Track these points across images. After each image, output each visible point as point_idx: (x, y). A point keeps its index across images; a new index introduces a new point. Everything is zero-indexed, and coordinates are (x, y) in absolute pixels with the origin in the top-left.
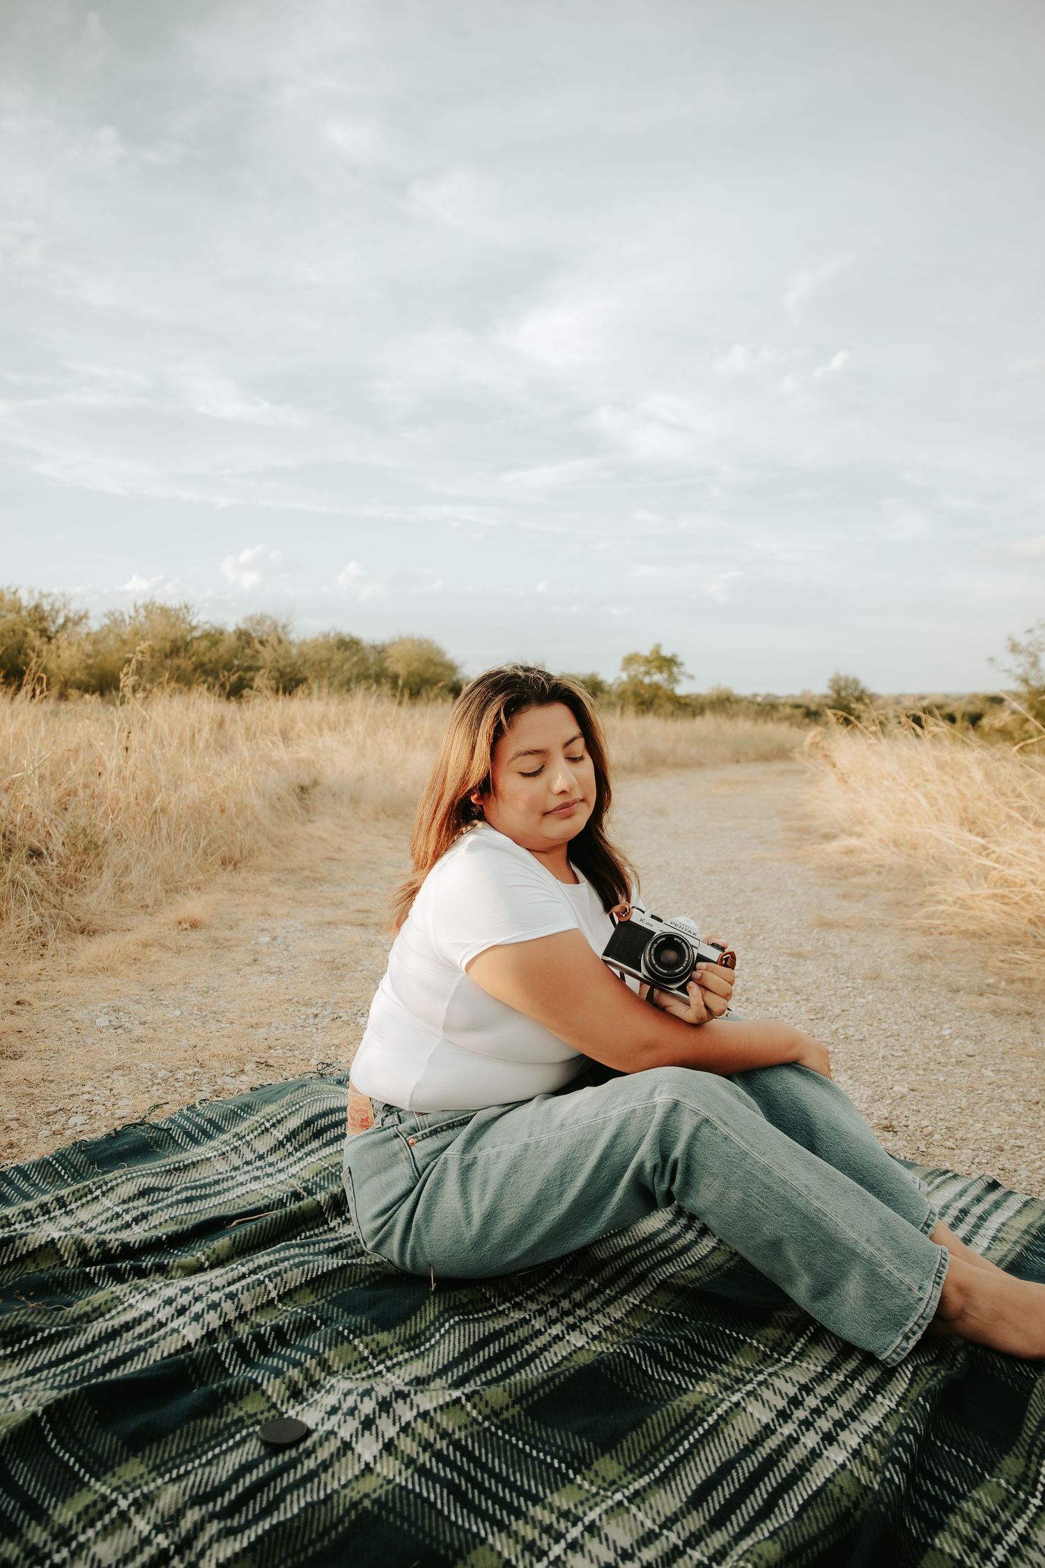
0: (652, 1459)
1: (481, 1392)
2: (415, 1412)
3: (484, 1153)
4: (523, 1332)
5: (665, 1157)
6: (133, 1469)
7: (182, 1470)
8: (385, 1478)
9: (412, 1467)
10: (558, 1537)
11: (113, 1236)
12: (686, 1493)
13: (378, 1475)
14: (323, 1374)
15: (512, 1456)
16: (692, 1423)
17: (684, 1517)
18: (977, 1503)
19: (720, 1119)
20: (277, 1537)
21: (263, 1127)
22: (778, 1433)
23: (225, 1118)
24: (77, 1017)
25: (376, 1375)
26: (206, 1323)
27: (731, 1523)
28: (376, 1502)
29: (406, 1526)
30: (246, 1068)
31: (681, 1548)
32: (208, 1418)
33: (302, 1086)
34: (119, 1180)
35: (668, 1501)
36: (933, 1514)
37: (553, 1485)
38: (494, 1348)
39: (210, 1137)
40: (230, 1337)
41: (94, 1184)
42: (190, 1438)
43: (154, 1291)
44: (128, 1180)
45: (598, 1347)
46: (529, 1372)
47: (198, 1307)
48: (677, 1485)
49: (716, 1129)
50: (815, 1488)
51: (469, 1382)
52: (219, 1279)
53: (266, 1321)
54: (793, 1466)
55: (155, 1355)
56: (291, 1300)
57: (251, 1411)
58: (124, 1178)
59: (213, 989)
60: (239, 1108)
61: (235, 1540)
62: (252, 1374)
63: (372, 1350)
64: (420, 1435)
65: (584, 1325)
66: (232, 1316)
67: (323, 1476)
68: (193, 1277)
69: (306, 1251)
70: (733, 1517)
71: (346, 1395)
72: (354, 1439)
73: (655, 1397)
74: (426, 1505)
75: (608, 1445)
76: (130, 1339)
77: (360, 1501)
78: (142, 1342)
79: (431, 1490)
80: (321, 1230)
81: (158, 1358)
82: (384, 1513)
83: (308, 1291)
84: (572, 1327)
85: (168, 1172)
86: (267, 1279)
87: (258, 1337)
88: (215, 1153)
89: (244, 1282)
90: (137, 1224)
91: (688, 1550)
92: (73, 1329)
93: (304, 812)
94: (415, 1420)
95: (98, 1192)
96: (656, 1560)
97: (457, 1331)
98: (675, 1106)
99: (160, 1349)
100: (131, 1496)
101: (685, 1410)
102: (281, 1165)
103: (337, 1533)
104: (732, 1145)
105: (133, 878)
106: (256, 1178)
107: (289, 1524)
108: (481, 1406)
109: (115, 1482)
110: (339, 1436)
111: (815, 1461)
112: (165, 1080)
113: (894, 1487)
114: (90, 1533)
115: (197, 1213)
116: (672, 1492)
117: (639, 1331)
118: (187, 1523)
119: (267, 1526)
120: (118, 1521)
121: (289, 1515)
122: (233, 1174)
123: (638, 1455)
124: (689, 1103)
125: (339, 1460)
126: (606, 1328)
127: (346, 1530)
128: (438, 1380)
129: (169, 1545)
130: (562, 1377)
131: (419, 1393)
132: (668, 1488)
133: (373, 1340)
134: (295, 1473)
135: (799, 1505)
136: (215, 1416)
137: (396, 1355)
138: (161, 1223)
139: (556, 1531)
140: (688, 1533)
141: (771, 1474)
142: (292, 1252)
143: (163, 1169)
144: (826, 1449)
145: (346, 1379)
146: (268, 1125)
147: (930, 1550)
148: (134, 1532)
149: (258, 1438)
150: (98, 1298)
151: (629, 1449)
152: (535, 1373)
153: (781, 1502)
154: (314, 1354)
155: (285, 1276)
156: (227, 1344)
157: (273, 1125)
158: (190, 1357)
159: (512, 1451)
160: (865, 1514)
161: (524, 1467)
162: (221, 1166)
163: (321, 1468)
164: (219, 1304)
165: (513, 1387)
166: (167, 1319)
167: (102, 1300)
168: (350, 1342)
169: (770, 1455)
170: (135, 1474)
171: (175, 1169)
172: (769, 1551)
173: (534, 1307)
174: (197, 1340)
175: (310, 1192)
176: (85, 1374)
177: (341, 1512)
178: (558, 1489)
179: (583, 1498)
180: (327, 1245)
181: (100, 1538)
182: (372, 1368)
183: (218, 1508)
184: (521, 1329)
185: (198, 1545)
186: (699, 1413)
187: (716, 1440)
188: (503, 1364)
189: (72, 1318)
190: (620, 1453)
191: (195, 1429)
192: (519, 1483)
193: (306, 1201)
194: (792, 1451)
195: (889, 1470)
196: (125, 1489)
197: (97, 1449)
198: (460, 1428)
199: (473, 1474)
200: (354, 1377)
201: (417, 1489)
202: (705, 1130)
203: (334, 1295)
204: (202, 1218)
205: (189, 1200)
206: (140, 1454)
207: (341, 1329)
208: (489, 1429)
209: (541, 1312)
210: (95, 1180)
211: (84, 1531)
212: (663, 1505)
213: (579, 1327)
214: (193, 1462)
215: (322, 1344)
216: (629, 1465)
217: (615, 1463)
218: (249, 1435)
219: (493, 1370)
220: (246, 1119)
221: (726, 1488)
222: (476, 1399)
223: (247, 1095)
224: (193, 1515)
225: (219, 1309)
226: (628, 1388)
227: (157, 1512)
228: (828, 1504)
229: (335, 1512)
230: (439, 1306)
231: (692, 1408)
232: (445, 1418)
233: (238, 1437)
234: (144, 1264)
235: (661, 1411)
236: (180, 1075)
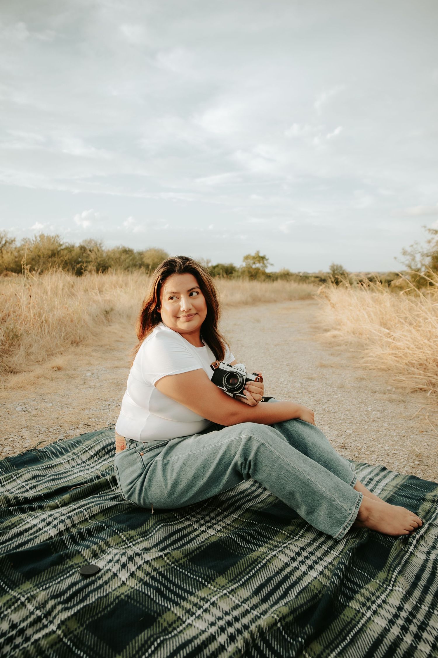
0: (240, 577)
1: (171, 553)
2: (143, 561)
3: (172, 458)
4: (189, 529)
5: (246, 459)
6: (27, 586)
7: (47, 586)
8: (130, 587)
9: (142, 582)
10: (200, 607)
11: (21, 495)
12: (252, 590)
13: (128, 586)
14: (107, 547)
15: (183, 577)
16: (256, 563)
17: (251, 599)
18: (367, 589)
19: (269, 443)
20: (86, 610)
21: (85, 450)
22: (290, 566)
23: (69, 447)
24: (8, 407)
25: (128, 547)
26: (59, 528)
27: (270, 600)
28: (127, 596)
29: (138, 605)
30: (79, 427)
31: (249, 610)
32: (59, 565)
33: (102, 433)
34: (24, 472)
35: (245, 593)
36: (350, 594)
37: (199, 588)
38: (177, 536)
39: (63, 454)
40: (69, 533)
41: (13, 474)
42: (51, 573)
43: (37, 516)
44: (28, 472)
45: (220, 535)
46: (191, 545)
47: (55, 522)
48: (249, 587)
49: (267, 448)
50: (304, 586)
51: (166, 549)
52: (64, 511)
53: (83, 527)
54: (296, 578)
55: (37, 541)
56: (95, 518)
57: (76, 562)
58: (26, 471)
59: (66, 395)
60: (75, 442)
61: (69, 611)
62: (77, 548)
63: (127, 537)
64: (145, 570)
65: (215, 526)
66: (70, 525)
67: (105, 587)
68: (54, 510)
69: (101, 499)
70: (271, 598)
71: (115, 555)
72: (118, 572)
73: (242, 553)
74: (147, 597)
75: (222, 572)
76: (27, 535)
77: (120, 596)
78: (32, 537)
79: (149, 591)
80: (108, 491)
81: (39, 543)
82: (129, 600)
83: (102, 515)
84: (209, 527)
85: (45, 469)
86: (84, 510)
87: (80, 533)
88: (65, 461)
89: (75, 512)
90: (31, 490)
91: (252, 611)
92: (4, 532)
93: (107, 322)
94: (143, 564)
95: (15, 477)
96: (239, 615)
97: (162, 530)
98: (250, 439)
99: (40, 539)
100: (26, 596)
101: (253, 558)
102: (92, 465)
103: (110, 608)
104: (273, 454)
105: (34, 349)
106: (82, 471)
107: (90, 605)
108: (171, 558)
109: (20, 591)
110: (112, 571)
111: (305, 576)
112: (45, 432)
113: (334, 585)
114: (9, 611)
115: (56, 485)
116: (247, 589)
117: (237, 528)
118: (49, 606)
119: (82, 606)
120: (20, 606)
121: (91, 602)
122: (72, 469)
123: (234, 576)
124: (255, 437)
125: (112, 580)
126: (223, 527)
127: (114, 607)
128: (154, 549)
129: (41, 614)
130: (204, 546)
131: (145, 554)
132: (245, 588)
133: (128, 534)
134: (94, 586)
135: (297, 593)
136: (62, 565)
137: (137, 539)
138: (41, 489)
139: (199, 605)
140: (252, 605)
141: (287, 582)
142: (95, 499)
143: (43, 468)
144: (309, 571)
145: (116, 549)
146: (87, 449)
147: (347, 607)
148: (27, 610)
149: (79, 573)
150: (14, 519)
151: (230, 574)
152: (194, 545)
153: (290, 592)
154: (103, 539)
155: (92, 509)
156: (67, 537)
157: (89, 449)
158: (52, 542)
159: (183, 575)
160: (323, 595)
161: (187, 581)
162: (67, 466)
163: (104, 584)
164: (64, 521)
165: (184, 551)
166: (43, 527)
167: (16, 520)
168: (118, 535)
169: (287, 575)
170: (28, 588)
171: (48, 468)
172: (284, 610)
173: (195, 519)
174: (55, 535)
175: (104, 476)
176: (8, 550)
177: (112, 600)
178: (201, 589)
179: (211, 593)
180: (110, 496)
181: (13, 612)
182: (127, 544)
183: (62, 600)
184: (189, 528)
185: (53, 614)
186: (259, 559)
187: (266, 569)
188: (181, 542)
189: (3, 528)
190: (226, 575)
191: (53, 570)
192: (185, 588)
193: (101, 479)
194: (296, 573)
195: (333, 578)
196: (23, 593)
197: (13, 578)
198: (162, 567)
199: (166, 584)
200: (119, 548)
201: (143, 591)
202: (262, 448)
203: (112, 516)
204: (59, 487)
205: (53, 480)
206: (30, 580)
207: (114, 529)
208: (174, 567)
209: (197, 522)
210: (14, 472)
211: (6, 610)
212: (243, 595)
213: (213, 527)
214: (52, 583)
215: (106, 536)
216: (230, 580)
217: (224, 579)
218: (75, 571)
219: (177, 544)
220: (78, 447)
221: (268, 587)
222: (169, 555)
223: (79, 437)
224: (51, 603)
225: (64, 523)
226: (231, 551)
227: (37, 602)
228: (309, 592)
229: (110, 600)
230: (155, 520)
231: (256, 557)
232: (156, 563)
233: (71, 573)
234: (34, 506)
235: (244, 559)
236: (51, 430)
